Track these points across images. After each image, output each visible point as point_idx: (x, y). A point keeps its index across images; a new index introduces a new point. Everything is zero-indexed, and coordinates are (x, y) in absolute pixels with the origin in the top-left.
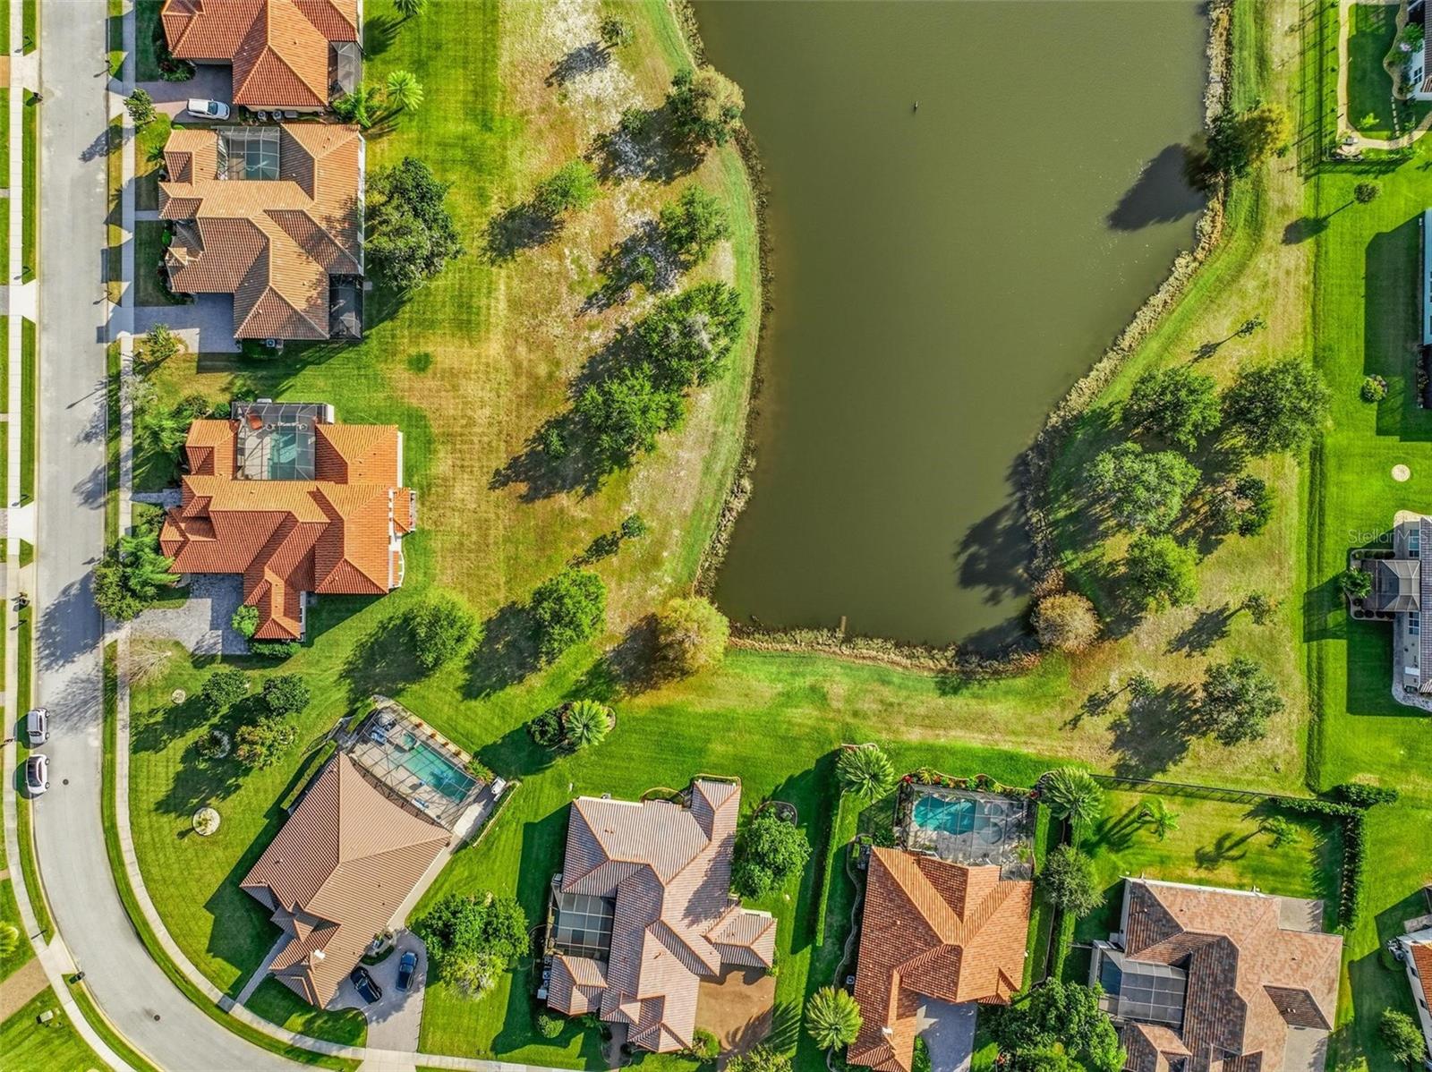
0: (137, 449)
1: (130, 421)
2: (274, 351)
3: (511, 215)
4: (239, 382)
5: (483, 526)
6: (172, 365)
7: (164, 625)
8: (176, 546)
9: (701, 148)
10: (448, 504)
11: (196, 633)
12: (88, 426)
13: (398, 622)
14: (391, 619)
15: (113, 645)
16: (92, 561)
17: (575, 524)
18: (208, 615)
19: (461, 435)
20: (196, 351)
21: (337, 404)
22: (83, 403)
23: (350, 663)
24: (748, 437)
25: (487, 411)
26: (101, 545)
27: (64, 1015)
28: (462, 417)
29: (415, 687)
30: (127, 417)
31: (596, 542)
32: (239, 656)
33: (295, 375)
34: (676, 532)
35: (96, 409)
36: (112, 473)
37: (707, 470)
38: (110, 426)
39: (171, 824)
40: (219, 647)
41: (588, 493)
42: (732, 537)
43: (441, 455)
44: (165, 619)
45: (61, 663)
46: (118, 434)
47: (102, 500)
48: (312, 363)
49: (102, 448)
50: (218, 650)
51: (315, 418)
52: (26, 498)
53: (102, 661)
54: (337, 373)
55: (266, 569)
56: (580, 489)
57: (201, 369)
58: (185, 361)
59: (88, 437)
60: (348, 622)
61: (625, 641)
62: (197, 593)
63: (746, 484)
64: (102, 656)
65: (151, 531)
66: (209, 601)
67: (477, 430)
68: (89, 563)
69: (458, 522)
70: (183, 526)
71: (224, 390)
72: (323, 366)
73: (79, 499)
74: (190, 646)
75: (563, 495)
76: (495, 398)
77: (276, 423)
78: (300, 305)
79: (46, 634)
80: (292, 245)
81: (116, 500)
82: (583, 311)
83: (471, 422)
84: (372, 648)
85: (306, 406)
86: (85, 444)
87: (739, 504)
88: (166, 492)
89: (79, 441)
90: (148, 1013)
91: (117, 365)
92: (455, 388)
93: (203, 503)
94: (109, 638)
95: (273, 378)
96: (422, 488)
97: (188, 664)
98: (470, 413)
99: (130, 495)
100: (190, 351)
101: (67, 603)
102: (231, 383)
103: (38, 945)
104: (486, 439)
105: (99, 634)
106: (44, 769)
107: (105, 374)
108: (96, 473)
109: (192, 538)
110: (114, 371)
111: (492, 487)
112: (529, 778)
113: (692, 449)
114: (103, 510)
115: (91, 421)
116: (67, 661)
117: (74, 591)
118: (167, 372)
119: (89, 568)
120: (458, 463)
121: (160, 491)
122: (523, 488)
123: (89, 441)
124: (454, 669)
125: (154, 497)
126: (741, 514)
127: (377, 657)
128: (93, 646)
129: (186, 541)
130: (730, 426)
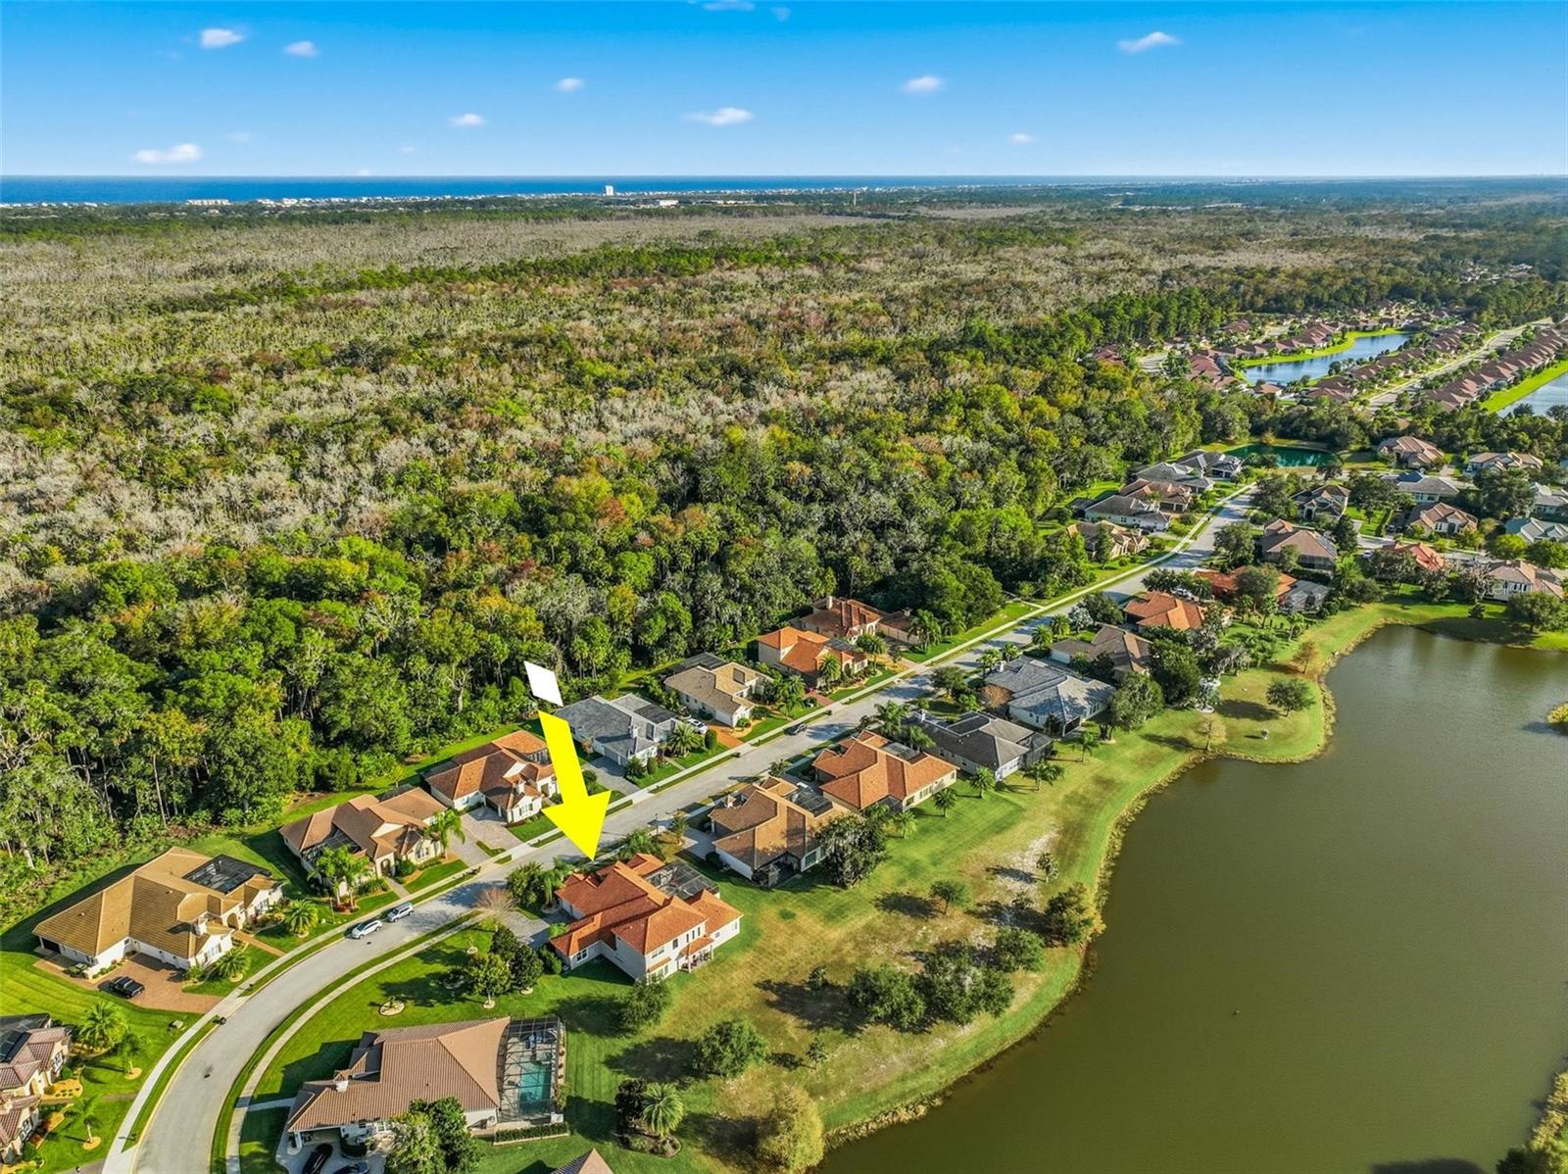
3: (909, 898)
5: (729, 996)
6: (668, 847)
9: (1056, 943)
10: (723, 975)
15: (480, 913)
17: (784, 1035)
19: (770, 954)
20: (685, 848)
23: (572, 1000)
24: (950, 1088)
25: (797, 955)
27: (183, 1033)
28: (780, 948)
29: (587, 1036)
31: (784, 1055)
34: (843, 1093)
37: (903, 1079)
39: (377, 995)
41: (809, 1028)
42: (880, 1131)
43: (748, 954)
45: (449, 903)
48: (732, 883)
53: (465, 915)
54: (739, 893)
55: (600, 914)
56: (807, 1023)
57: (678, 855)
58: (675, 848)
61: (737, 1121)
63: (922, 1110)
64: (469, 913)
67: (781, 958)
69: (717, 986)
72: (736, 887)
73: (554, 859)
74: (512, 937)
75: (793, 1018)
76: (808, 953)
78: (759, 846)
79: (463, 889)
80: (785, 827)
82: (906, 954)
83: (783, 953)
84: (592, 1003)
87: (905, 1116)
90: (210, 1069)
92: (792, 936)
94: (483, 909)
96: (719, 960)
98: (787, 949)
100: (683, 847)
103: (237, 992)
104: (781, 965)
106: (373, 928)
107: (634, 833)
110: (640, 835)
111: (757, 985)
112: (579, 1137)
113: (903, 1061)
116: (452, 904)
120: (752, 963)
122: (774, 997)
124: (620, 1045)
126: (900, 1124)
127: (588, 1008)
128: (472, 907)
130: (943, 1071)
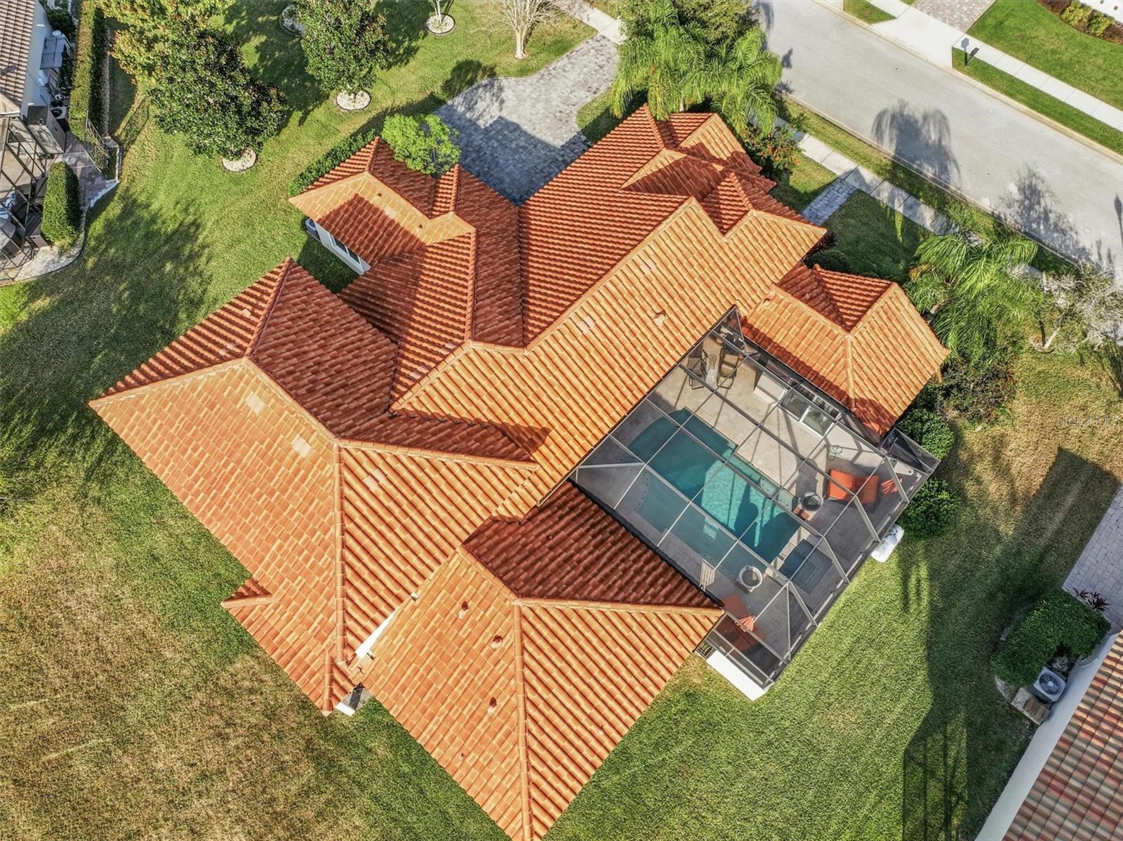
2: (1022, 673)
7: (574, 76)
10: (234, 775)
21: (752, 712)
44: (584, 85)
51: (749, 624)
52: (964, 60)
54: (844, 791)
69: (165, 759)
72: (892, 768)
77: (817, 525)
81: (868, 162)
85: (799, 629)
96: (343, 741)
102: (1003, 471)
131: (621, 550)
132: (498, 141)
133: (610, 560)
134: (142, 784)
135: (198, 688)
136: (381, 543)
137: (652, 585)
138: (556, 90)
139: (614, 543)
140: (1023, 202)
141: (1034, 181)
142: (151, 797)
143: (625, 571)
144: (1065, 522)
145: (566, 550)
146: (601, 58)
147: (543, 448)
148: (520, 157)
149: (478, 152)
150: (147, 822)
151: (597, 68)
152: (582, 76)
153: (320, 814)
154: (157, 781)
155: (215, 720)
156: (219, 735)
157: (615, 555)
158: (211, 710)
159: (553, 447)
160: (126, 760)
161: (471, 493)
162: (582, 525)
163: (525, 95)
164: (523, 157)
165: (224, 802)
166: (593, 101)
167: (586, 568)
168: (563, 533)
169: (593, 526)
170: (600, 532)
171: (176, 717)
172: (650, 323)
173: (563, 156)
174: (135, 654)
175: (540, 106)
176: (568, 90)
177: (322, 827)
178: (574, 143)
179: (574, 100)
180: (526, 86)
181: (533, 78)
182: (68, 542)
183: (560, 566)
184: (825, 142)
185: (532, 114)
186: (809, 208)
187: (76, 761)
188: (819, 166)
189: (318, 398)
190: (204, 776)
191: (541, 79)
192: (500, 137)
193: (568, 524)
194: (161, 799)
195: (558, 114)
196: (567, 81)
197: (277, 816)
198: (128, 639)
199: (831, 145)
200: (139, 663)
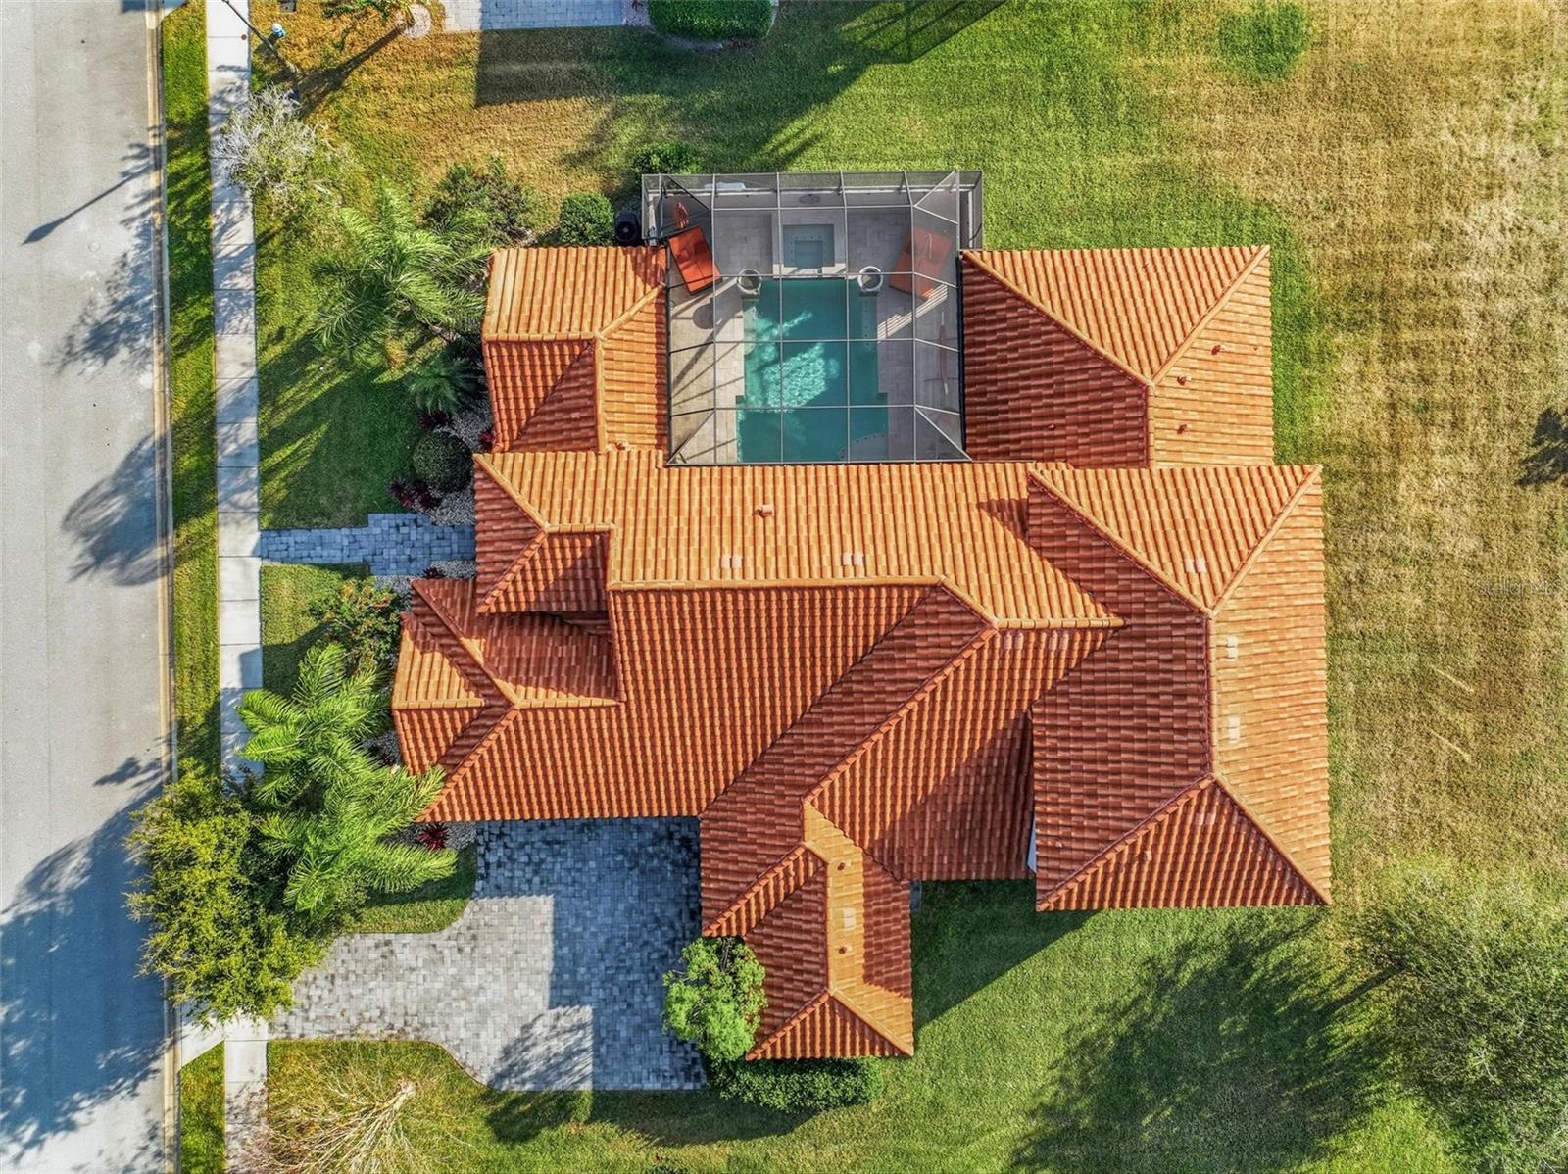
0: (270, 381)
1: (244, 282)
4: (628, 133)
6: (388, 78)
7: (382, 994)
8: (450, 729)
10: (1375, 539)
11: (501, 1018)
12: (102, 299)
13: (1209, 961)
14: (1185, 951)
15: (212, 1063)
16: (129, 770)
18: (542, 954)
19: (1416, 294)
20: (474, 25)
22: (82, 223)
23: (1049, 1111)
26: (158, 715)
28: (1424, 232)
30: (234, 266)
32: (657, 1097)
33: (825, 99)
35: (125, 242)
36: (188, 462)
38: (178, 302)
40: (585, 1064)
43: (1348, 366)
44: (387, 968)
45: (29, 1132)
46: (206, 329)
47: (158, 552)
48: (886, 56)
49: (151, 378)
50: (582, 1078)
53: (169, 1120)
54: (969, 87)
55: (810, 810)
57: (491, 90)
58: (435, 62)
59: (102, 341)
60: (1033, 967)
62: (499, 876)
64: (169, 1101)
65: (350, 671)
66: (545, 905)
67: (1474, 274)
68: (120, 777)
69: (1411, 602)
70: (475, 646)
71: (573, 161)
72: (920, 65)
73: (74, 551)
74: (482, 1059)
76: (1532, 161)
81: (202, 551)
83: (1453, 248)
84: (1121, 1054)
86: (92, 366)
88: (381, 524)
89: (71, 355)
91: (197, 85)
92: (1395, 129)
93: (567, 557)
94: (193, 1042)
95: (744, 112)
97: (475, 1126)
98: (1446, 214)
99: (253, 538)
100: (451, 25)
101: (46, 922)
102: (599, 134)
104: (1503, 306)
105: (159, 1029)
107: (153, 118)
108: (135, 464)
109: (522, 697)
110: (187, 106)
114: (159, 585)
115: (111, 286)
116: (49, 1126)
117: (68, 878)
118: (371, 104)
119: (123, 795)
120: (1412, 393)
121: (359, 521)
123: (108, 354)
125: (338, 543)
127: (1143, 1089)
128: (141, 1071)
129: (495, 708)
131: (995, 372)
132: (574, 973)
133: (1016, 369)
134: (1440, 599)
135: (1350, 637)
136: (1224, 519)
137: (1004, 320)
138: (427, 991)
139: (994, 382)
140: (126, 342)
141: (78, 347)
142: (1440, 582)
143: (1015, 349)
144: (548, 58)
145: (1051, 405)
146: (314, 992)
147: (994, 496)
148: (577, 925)
149: (612, 979)
150: (1455, 566)
151: (339, 981)
152: (372, 984)
153: (1339, 452)
154: (1429, 590)
155: (1357, 597)
156: (1362, 581)
157: (1005, 371)
158: (1353, 607)
159: (982, 490)
160: (1438, 628)
161: (1112, 496)
162: (1007, 420)
163: (468, 1017)
164: (572, 921)
165: (1396, 528)
166: (405, 931)
167: (1049, 375)
168: (1034, 424)
169: (994, 413)
170: (996, 402)
171: (1382, 627)
172: (781, 515)
173: (529, 881)
174: (1375, 713)
175: (472, 983)
176: (413, 977)
177: (1343, 440)
178: (498, 887)
179: (424, 954)
180: (453, 1032)
181: (436, 1035)
182: (1356, 872)
183: (1074, 393)
184: (214, 620)
185: (496, 979)
186: (346, 560)
187: (1471, 665)
188: (265, 596)
189: (1181, 682)
190: (1395, 560)
191: (424, 1025)
192: (566, 977)
193: (1019, 430)
194: (1436, 574)
195: (467, 949)
196: (399, 992)
197: (1367, 477)
198: (1371, 731)
199: (214, 612)
200: (1377, 700)
